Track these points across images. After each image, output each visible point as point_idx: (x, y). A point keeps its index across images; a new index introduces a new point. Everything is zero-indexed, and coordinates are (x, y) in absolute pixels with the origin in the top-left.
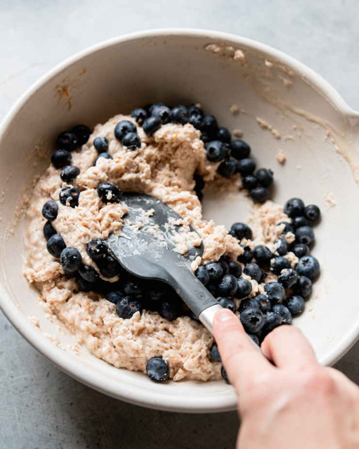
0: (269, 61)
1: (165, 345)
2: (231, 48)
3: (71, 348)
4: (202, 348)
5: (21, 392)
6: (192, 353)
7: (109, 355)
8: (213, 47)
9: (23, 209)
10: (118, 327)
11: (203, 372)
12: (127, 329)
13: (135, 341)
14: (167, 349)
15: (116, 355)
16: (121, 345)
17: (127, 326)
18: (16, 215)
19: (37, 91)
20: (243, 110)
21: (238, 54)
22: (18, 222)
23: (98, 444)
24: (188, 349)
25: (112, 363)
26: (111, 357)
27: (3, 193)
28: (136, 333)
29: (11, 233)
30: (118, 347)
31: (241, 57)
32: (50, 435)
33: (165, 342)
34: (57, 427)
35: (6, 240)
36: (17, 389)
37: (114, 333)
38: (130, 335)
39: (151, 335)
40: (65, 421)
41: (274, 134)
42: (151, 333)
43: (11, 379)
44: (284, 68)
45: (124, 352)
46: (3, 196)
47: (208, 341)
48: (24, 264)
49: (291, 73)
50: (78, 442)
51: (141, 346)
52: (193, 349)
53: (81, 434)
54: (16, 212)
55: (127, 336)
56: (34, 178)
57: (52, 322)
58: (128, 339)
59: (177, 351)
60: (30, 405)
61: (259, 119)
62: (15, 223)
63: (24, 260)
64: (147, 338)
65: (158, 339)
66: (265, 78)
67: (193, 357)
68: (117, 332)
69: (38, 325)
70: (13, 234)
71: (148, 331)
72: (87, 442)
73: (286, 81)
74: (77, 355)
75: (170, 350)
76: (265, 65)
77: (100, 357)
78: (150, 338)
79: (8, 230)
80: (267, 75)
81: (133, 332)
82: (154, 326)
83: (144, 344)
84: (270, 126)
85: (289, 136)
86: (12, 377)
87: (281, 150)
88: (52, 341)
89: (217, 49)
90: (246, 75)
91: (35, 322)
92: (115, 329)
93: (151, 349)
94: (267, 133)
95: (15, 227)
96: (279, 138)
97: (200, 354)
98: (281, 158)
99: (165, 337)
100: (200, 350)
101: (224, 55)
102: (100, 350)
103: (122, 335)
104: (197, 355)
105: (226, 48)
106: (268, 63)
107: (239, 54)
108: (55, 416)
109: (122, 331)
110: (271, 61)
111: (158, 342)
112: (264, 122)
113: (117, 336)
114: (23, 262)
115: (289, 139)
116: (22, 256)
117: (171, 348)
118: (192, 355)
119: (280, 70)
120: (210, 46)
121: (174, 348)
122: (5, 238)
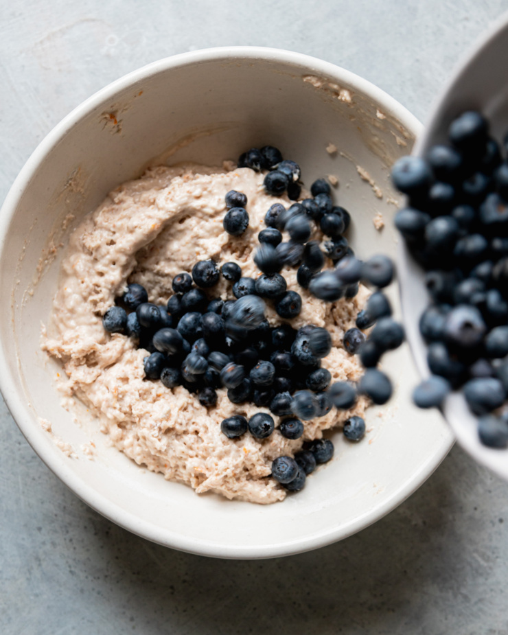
0: (381, 112)
1: (191, 452)
2: (335, 87)
3: (85, 450)
4: (228, 468)
5: (28, 462)
6: (217, 469)
7: (130, 449)
8: (313, 80)
9: (47, 259)
10: (146, 418)
11: (228, 490)
12: (155, 424)
13: (159, 440)
14: (191, 457)
15: (138, 449)
16: (144, 438)
17: (156, 421)
18: (38, 269)
19: (76, 123)
20: (342, 153)
21: (343, 96)
22: (39, 278)
23: (107, 533)
24: (214, 466)
25: (133, 457)
26: (132, 451)
27: (24, 248)
28: (163, 431)
29: (30, 295)
30: (141, 440)
31: (345, 101)
32: (56, 515)
33: (191, 448)
34: (65, 508)
35: (23, 306)
36: (23, 458)
37: (141, 423)
38: (156, 432)
39: (179, 437)
40: (74, 503)
41: (375, 192)
42: (180, 435)
43: (18, 445)
44: (398, 126)
45: (147, 446)
46: (24, 251)
47: (236, 460)
48: (42, 333)
49: (406, 134)
50: (85, 527)
51: (164, 448)
52: (218, 467)
53: (90, 519)
54: (38, 266)
55: (153, 432)
56: (65, 219)
57: (68, 410)
58: (153, 436)
59: (203, 461)
60: (37, 478)
61: (360, 169)
62: (35, 281)
63: (43, 327)
64: (173, 440)
65: (185, 444)
66: (374, 126)
67: (218, 475)
68: (145, 424)
69: (49, 430)
70: (32, 296)
71: (177, 432)
72: (95, 529)
73: (399, 140)
74: (91, 460)
75: (195, 458)
76: (376, 116)
77: (121, 449)
78: (176, 442)
79: (26, 292)
80: (378, 125)
81: (160, 429)
82: (184, 429)
83: (168, 445)
84: (372, 182)
85: (392, 200)
86: (20, 443)
87: (380, 214)
88: (63, 451)
89: (318, 84)
90: (352, 116)
91: (47, 427)
92: (143, 420)
93: (174, 454)
94: (367, 187)
95: (35, 285)
96: (380, 198)
97: (225, 474)
98: (378, 225)
99: (193, 444)
100: (226, 470)
101: (326, 90)
102: (121, 442)
103: (148, 429)
104: (222, 474)
105: (331, 86)
106: (379, 115)
107: (345, 96)
108: (64, 495)
109: (148, 425)
110: (384, 114)
111: (183, 448)
112: (365, 175)
113: (144, 427)
114: (41, 330)
115: (393, 203)
116: (41, 321)
117: (197, 456)
118: (216, 472)
119: (395, 127)
120: (309, 78)
121: (200, 457)
122: (22, 305)
